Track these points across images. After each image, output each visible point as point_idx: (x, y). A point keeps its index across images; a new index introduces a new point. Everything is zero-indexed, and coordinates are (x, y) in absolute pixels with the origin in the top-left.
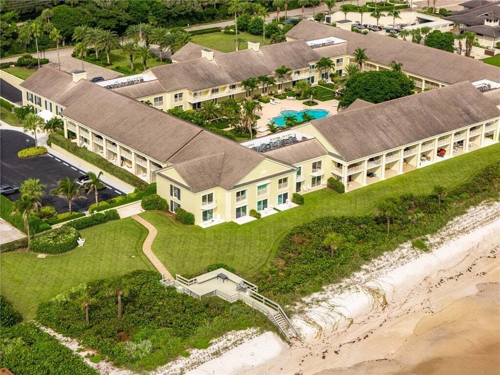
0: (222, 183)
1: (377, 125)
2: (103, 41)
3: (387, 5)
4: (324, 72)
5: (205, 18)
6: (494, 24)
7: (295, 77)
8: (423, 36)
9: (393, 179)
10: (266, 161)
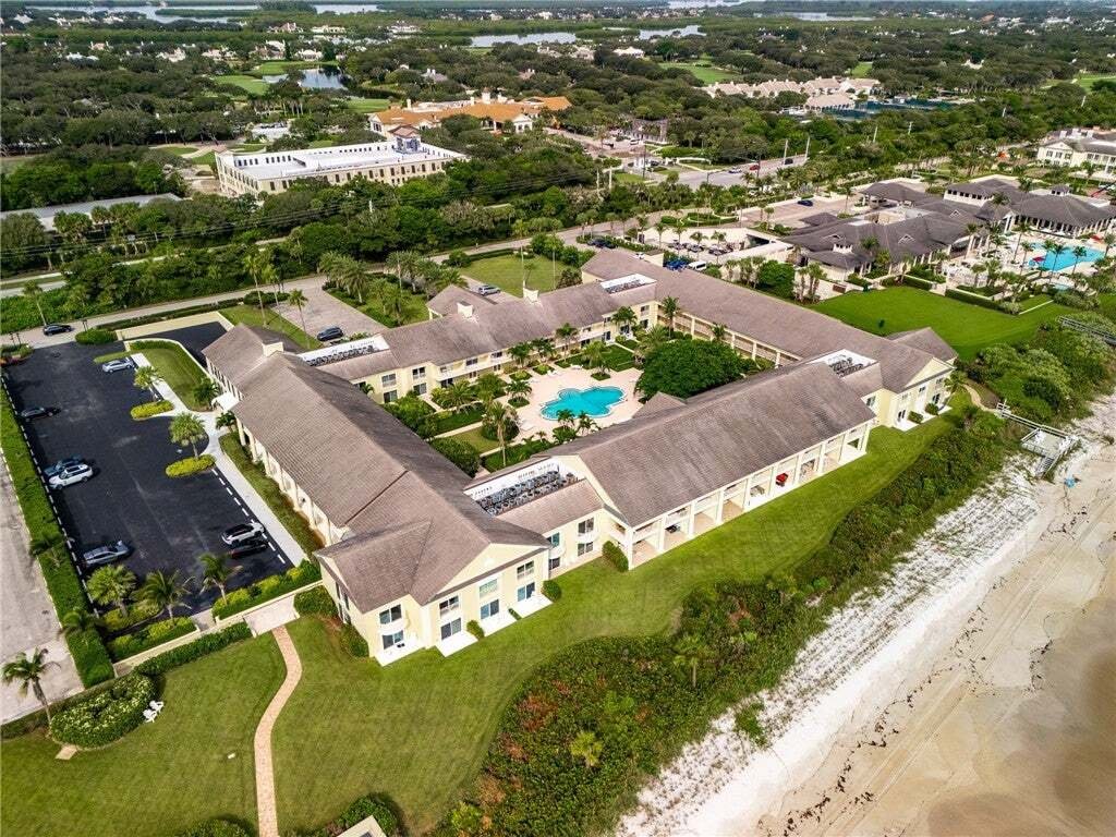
0: (416, 588)
1: (684, 454)
2: (351, 276)
3: (711, 218)
4: (623, 324)
5: (497, 235)
6: (846, 251)
7: (583, 335)
8: (755, 267)
9: (706, 538)
10: (493, 546)
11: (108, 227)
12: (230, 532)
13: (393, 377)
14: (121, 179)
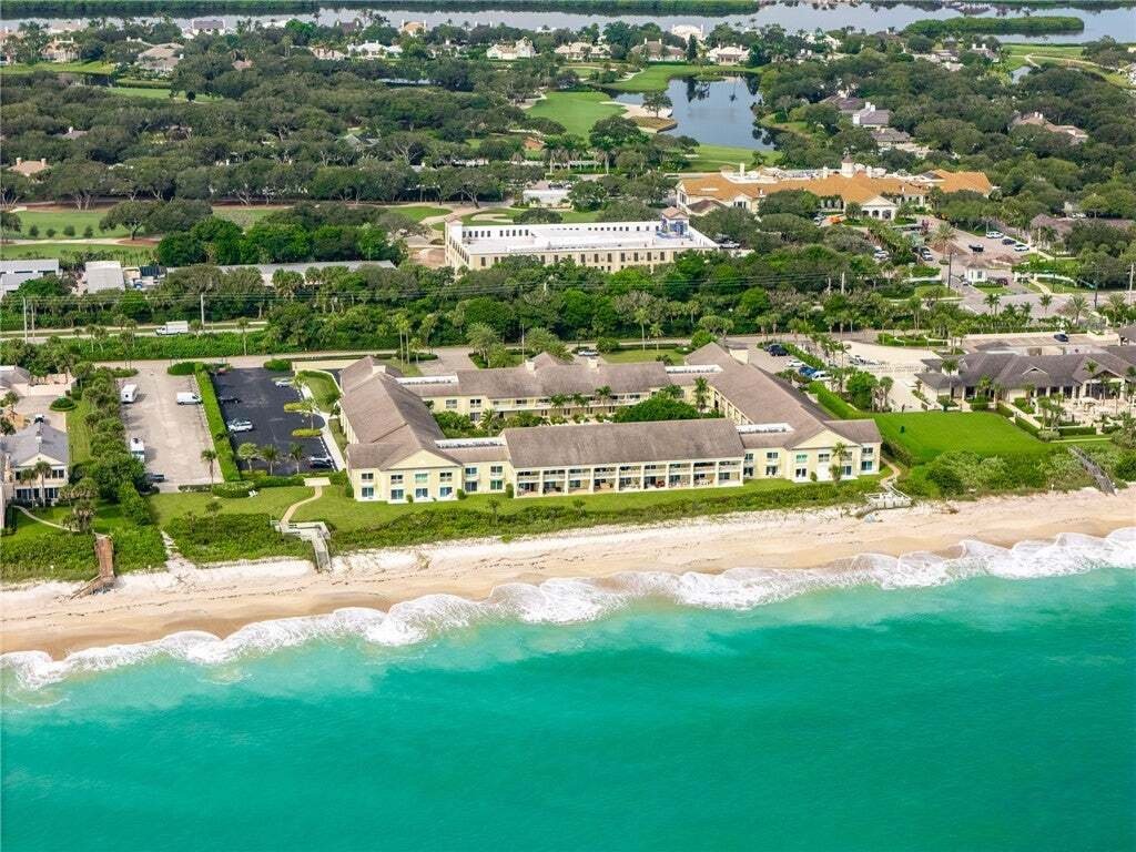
10: (424, 452)
11: (317, 288)
12: (315, 455)
13: (455, 402)
14: (345, 242)
